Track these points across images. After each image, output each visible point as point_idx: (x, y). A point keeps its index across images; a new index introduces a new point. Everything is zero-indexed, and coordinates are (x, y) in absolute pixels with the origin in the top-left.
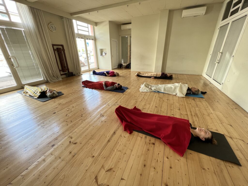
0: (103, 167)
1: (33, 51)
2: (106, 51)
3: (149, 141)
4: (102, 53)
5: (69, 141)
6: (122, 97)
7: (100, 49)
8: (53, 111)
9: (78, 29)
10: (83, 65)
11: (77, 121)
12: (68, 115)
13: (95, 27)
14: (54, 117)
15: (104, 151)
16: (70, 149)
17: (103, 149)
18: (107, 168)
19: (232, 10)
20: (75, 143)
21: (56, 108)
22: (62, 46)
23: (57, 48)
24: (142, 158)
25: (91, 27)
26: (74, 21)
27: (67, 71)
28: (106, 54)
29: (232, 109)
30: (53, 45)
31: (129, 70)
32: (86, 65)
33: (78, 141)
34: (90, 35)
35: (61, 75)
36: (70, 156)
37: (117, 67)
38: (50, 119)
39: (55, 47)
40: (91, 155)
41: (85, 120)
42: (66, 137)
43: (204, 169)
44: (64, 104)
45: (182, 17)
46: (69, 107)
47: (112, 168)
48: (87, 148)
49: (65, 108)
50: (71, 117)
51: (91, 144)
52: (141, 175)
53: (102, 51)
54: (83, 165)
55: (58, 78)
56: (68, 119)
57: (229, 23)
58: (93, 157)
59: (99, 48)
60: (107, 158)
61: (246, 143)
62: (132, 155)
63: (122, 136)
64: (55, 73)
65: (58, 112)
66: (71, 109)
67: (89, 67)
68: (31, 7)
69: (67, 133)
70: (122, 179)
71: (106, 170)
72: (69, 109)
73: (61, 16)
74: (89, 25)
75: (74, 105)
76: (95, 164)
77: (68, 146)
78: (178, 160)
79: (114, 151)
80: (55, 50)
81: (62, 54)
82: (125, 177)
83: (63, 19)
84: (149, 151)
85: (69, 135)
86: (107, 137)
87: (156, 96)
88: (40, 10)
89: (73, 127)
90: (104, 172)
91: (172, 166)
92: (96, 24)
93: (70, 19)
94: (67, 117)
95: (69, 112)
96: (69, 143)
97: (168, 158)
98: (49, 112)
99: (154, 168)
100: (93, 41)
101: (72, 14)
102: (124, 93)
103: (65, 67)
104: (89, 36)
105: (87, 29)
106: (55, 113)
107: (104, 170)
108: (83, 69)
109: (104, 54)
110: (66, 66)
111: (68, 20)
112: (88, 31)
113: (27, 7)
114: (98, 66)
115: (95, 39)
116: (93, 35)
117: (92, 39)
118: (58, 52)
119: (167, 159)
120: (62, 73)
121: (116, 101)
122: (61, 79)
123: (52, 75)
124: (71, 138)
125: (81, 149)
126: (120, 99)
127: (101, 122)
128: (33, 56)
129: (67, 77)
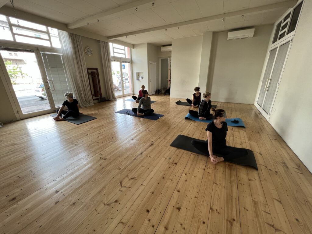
0: (127, 176)
1: (68, 75)
2: (143, 75)
3: (172, 162)
4: (139, 77)
5: (100, 157)
6: (155, 124)
7: (136, 73)
8: (85, 133)
9: (114, 52)
10: (117, 90)
11: (107, 142)
12: (99, 137)
13: (132, 49)
14: (87, 138)
15: (129, 166)
16: (100, 163)
17: (129, 165)
18: (130, 177)
19: (280, 33)
20: (105, 159)
21: (88, 131)
22: (97, 69)
23: (92, 72)
24: (163, 173)
25: (128, 49)
26: (111, 44)
27: (100, 96)
28: (143, 78)
29: (271, 140)
30: (88, 69)
31: (168, 97)
32: (120, 90)
33: (107, 158)
34: (127, 57)
35: (94, 100)
36: (101, 167)
37: (154, 93)
38: (83, 140)
39: (90, 71)
40: (117, 168)
41: (115, 142)
42: (97, 154)
43: (216, 184)
44: (95, 128)
45: (228, 39)
46: (100, 131)
47: (135, 178)
48: (115, 163)
49: (96, 131)
50: (102, 139)
51: (119, 160)
52: (159, 183)
53: (138, 75)
54: (111, 174)
55: (90, 103)
56: (99, 140)
57: (277, 47)
58: (120, 169)
59: (135, 71)
60: (131, 171)
61: (268, 169)
62: (154, 170)
63: (148, 156)
64: (88, 98)
65: (90, 134)
66: (102, 133)
67: (123, 92)
68: (71, 33)
69: (98, 151)
70: (142, 185)
71: (129, 178)
72: (101, 132)
73: (98, 40)
74: (126, 48)
75: (106, 129)
76: (121, 174)
77: (99, 161)
78: (195, 176)
79: (139, 166)
80: (90, 74)
81: (96, 78)
82: (145, 184)
83: (100, 42)
84: (170, 169)
85: (100, 153)
86: (134, 156)
87: (190, 125)
88: (79, 35)
89: (103, 147)
90: (128, 179)
91: (188, 180)
92: (133, 46)
93: (107, 43)
94: (98, 139)
95: (101, 134)
96: (99, 158)
97: (186, 174)
98: (82, 133)
99: (171, 180)
100: (129, 64)
101: (109, 38)
102: (157, 120)
103: (98, 92)
104: (125, 58)
105: (123, 52)
106: (87, 135)
107: (128, 178)
108: (116, 94)
109: (140, 78)
110: (99, 90)
111: (105, 44)
112: (124, 53)
113: (68, 34)
114: (133, 91)
115: (131, 62)
116: (130, 58)
117: (129, 62)
118: (92, 75)
119: (184, 175)
120: (94, 98)
121: (147, 127)
122: (93, 104)
123: (85, 100)
124: (102, 155)
125: (110, 163)
126: (153, 126)
127: (130, 144)
128: (68, 80)
129: (99, 102)
